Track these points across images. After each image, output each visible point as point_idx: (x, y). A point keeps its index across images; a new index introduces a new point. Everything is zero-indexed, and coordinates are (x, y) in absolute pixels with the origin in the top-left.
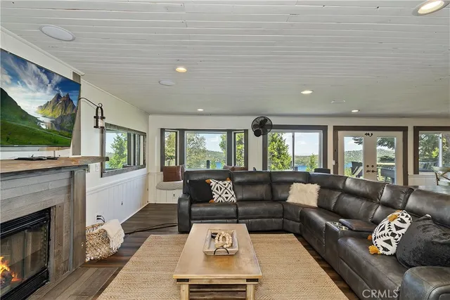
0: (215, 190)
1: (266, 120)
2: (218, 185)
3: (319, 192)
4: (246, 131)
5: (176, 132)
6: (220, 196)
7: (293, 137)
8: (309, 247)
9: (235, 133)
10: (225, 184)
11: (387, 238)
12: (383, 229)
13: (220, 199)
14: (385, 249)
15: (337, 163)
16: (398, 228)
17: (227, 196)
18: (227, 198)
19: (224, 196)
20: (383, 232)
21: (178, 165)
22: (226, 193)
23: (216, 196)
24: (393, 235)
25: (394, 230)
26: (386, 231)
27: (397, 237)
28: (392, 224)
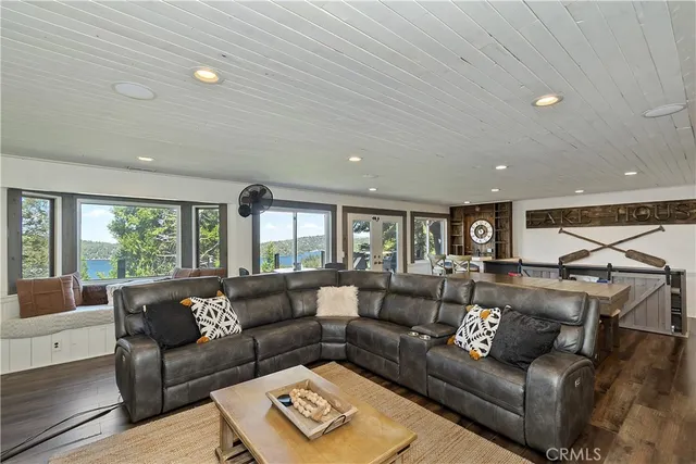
0: (204, 316)
1: (264, 190)
2: (208, 307)
3: (359, 296)
4: (223, 207)
5: (53, 201)
6: (217, 326)
7: (295, 219)
8: (366, 372)
9: (197, 209)
10: (221, 304)
11: (483, 338)
12: (477, 329)
13: (218, 332)
14: (483, 351)
15: (346, 254)
16: (492, 325)
17: (227, 323)
18: (228, 327)
19: (223, 324)
20: (477, 333)
21: (59, 274)
22: (227, 319)
23: (208, 329)
24: (489, 333)
25: (488, 327)
26: (481, 330)
27: (492, 334)
28: (486, 322)
